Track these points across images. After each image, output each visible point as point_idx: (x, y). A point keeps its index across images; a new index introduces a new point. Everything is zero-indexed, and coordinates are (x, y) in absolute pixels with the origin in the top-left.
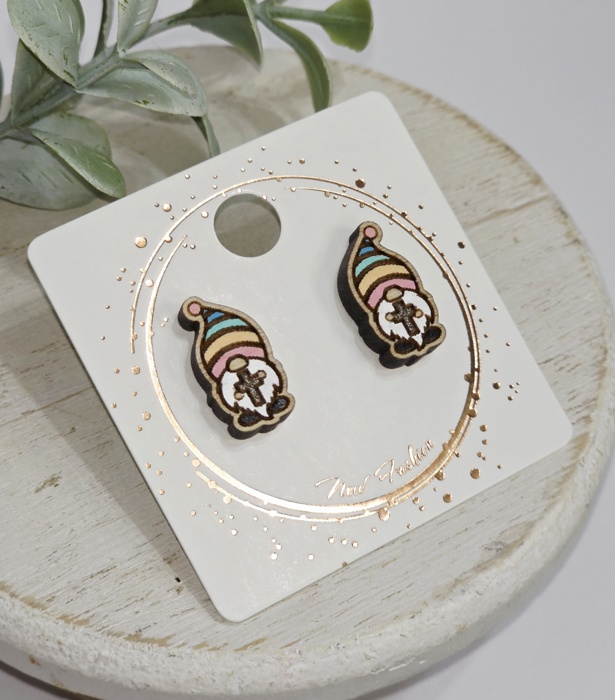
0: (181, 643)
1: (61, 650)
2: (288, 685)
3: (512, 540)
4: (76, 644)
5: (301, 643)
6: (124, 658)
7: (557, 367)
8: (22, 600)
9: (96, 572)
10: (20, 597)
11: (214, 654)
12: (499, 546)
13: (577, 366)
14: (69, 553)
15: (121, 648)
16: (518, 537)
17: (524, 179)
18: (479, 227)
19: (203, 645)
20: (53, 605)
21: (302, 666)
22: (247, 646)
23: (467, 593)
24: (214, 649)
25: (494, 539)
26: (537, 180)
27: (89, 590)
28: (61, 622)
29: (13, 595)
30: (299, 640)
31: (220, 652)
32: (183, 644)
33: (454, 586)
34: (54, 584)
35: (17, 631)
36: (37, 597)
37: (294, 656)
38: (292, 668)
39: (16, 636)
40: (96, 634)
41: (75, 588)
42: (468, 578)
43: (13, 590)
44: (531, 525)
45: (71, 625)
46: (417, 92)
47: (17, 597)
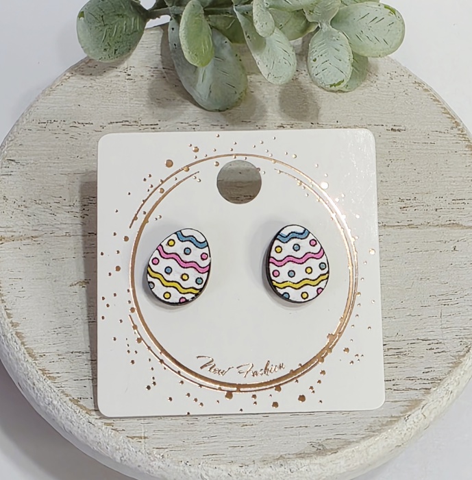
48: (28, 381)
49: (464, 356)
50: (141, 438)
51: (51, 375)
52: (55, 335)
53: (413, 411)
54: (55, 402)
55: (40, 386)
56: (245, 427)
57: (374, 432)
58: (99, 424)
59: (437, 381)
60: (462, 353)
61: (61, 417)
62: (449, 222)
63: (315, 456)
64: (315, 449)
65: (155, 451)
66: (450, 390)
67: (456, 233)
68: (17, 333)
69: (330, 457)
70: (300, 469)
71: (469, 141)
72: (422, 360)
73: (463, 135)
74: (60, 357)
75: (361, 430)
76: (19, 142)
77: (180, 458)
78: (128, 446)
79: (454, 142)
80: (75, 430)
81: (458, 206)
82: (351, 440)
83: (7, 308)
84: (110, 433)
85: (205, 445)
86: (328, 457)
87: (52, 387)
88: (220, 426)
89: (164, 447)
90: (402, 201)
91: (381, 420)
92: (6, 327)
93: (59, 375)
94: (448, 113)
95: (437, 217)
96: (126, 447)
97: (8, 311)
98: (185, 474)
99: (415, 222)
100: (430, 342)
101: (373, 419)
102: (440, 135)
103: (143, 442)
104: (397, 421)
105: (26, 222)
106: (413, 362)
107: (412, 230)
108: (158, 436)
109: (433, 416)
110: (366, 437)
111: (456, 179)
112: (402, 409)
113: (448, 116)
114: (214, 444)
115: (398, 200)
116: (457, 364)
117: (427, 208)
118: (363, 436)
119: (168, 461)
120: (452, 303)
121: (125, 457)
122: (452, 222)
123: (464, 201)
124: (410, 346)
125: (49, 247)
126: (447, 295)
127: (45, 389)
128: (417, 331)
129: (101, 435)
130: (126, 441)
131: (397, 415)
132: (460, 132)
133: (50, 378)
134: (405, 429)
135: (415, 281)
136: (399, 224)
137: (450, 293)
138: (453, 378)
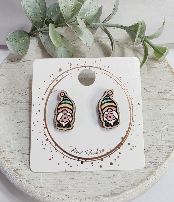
49: (171, 153)
50: (40, 187)
51: (7, 160)
52: (10, 143)
53: (151, 176)
54: (7, 171)
55: (2, 164)
56: (82, 183)
57: (135, 186)
58: (24, 181)
59: (160, 164)
60: (170, 152)
61: (10, 177)
62: (163, 98)
64: (111, 193)
65: (46, 193)
66: (166, 167)
67: (166, 102)
69: (117, 197)
72: (154, 154)
74: (11, 152)
76: (4, 67)
77: (56, 197)
78: (35, 191)
80: (15, 183)
81: (166, 91)
85: (66, 191)
87: (7, 165)
88: (73, 183)
89: (49, 191)
90: (145, 89)
91: (138, 180)
93: (10, 160)
95: (159, 96)
96: (34, 191)
99: (151, 98)
100: (157, 147)
103: (41, 189)
104: (144, 181)
105: (3, 97)
107: (149, 101)
108: (47, 187)
109: (159, 178)
110: (132, 188)
112: (146, 176)
115: (144, 89)
116: (168, 156)
117: (155, 92)
118: (131, 187)
120: (165, 130)
121: (34, 195)
125: (11, 107)
128: (152, 142)
129: (24, 186)
130: (34, 189)
131: (144, 178)
132: (166, 63)
133: (6, 161)
134: (147, 184)
135: (151, 121)
136: (144, 98)
138: (167, 162)
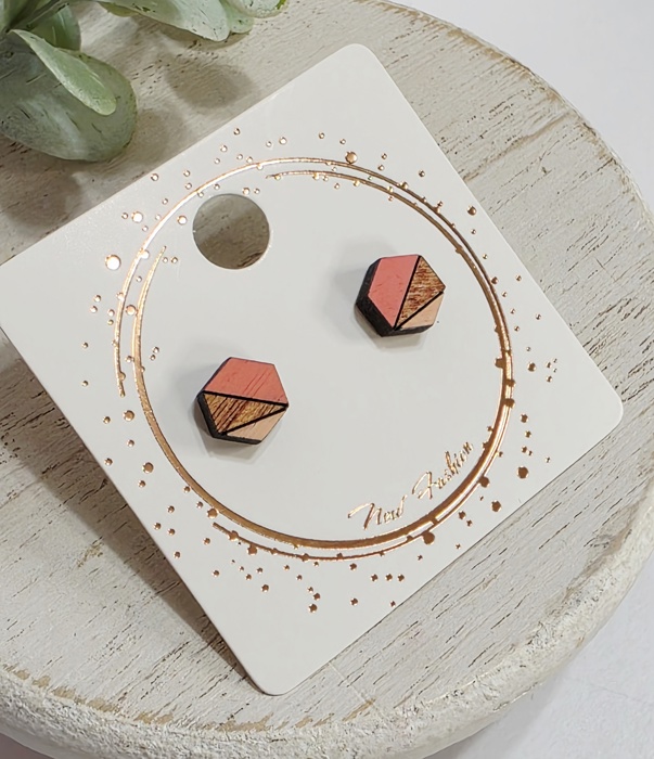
0: (280, 723)
1: (145, 754)
2: (407, 746)
3: (618, 531)
4: (161, 746)
5: (414, 697)
6: (220, 753)
7: (622, 315)
8: (89, 705)
9: (166, 653)
10: (87, 702)
11: (320, 728)
12: (605, 541)
13: (642, 310)
14: (131, 636)
15: (215, 742)
16: (625, 526)
17: (539, 95)
18: (501, 161)
19: (308, 719)
20: (125, 704)
21: (420, 723)
22: (356, 712)
23: (582, 603)
24: (319, 723)
25: (597, 533)
26: (554, 96)
27: (163, 677)
28: (140, 724)
29: (78, 701)
30: (412, 694)
31: (327, 725)
32: (285, 724)
33: (567, 597)
34: (123, 678)
35: (91, 742)
36: (106, 698)
37: (409, 714)
38: (409, 728)
39: (90, 746)
40: (183, 731)
41: (147, 678)
42: (580, 585)
43: (77, 694)
44: (634, 508)
45: (153, 725)
46: (402, 9)
47: (82, 702)
48: (129, 750)
63: (610, 556)
68: (56, 692)
70: (605, 588)
71: (446, 27)
73: (433, 23)
75: (634, 480)
79: (429, 38)
82: (634, 502)
83: (9, 665)
84: (315, 734)
86: (625, 546)
92: (31, 694)
94: (391, 7)
97: (17, 669)
98: (461, 711)
101: (636, 457)
102: (404, 39)
106: (619, 347)
111: (472, 83)
113: (394, 10)
114: (468, 639)
119: (427, 711)
122: (513, 140)
123: (504, 105)
124: (598, 329)
126: (585, 234)
127: (167, 743)
137: (588, 230)
